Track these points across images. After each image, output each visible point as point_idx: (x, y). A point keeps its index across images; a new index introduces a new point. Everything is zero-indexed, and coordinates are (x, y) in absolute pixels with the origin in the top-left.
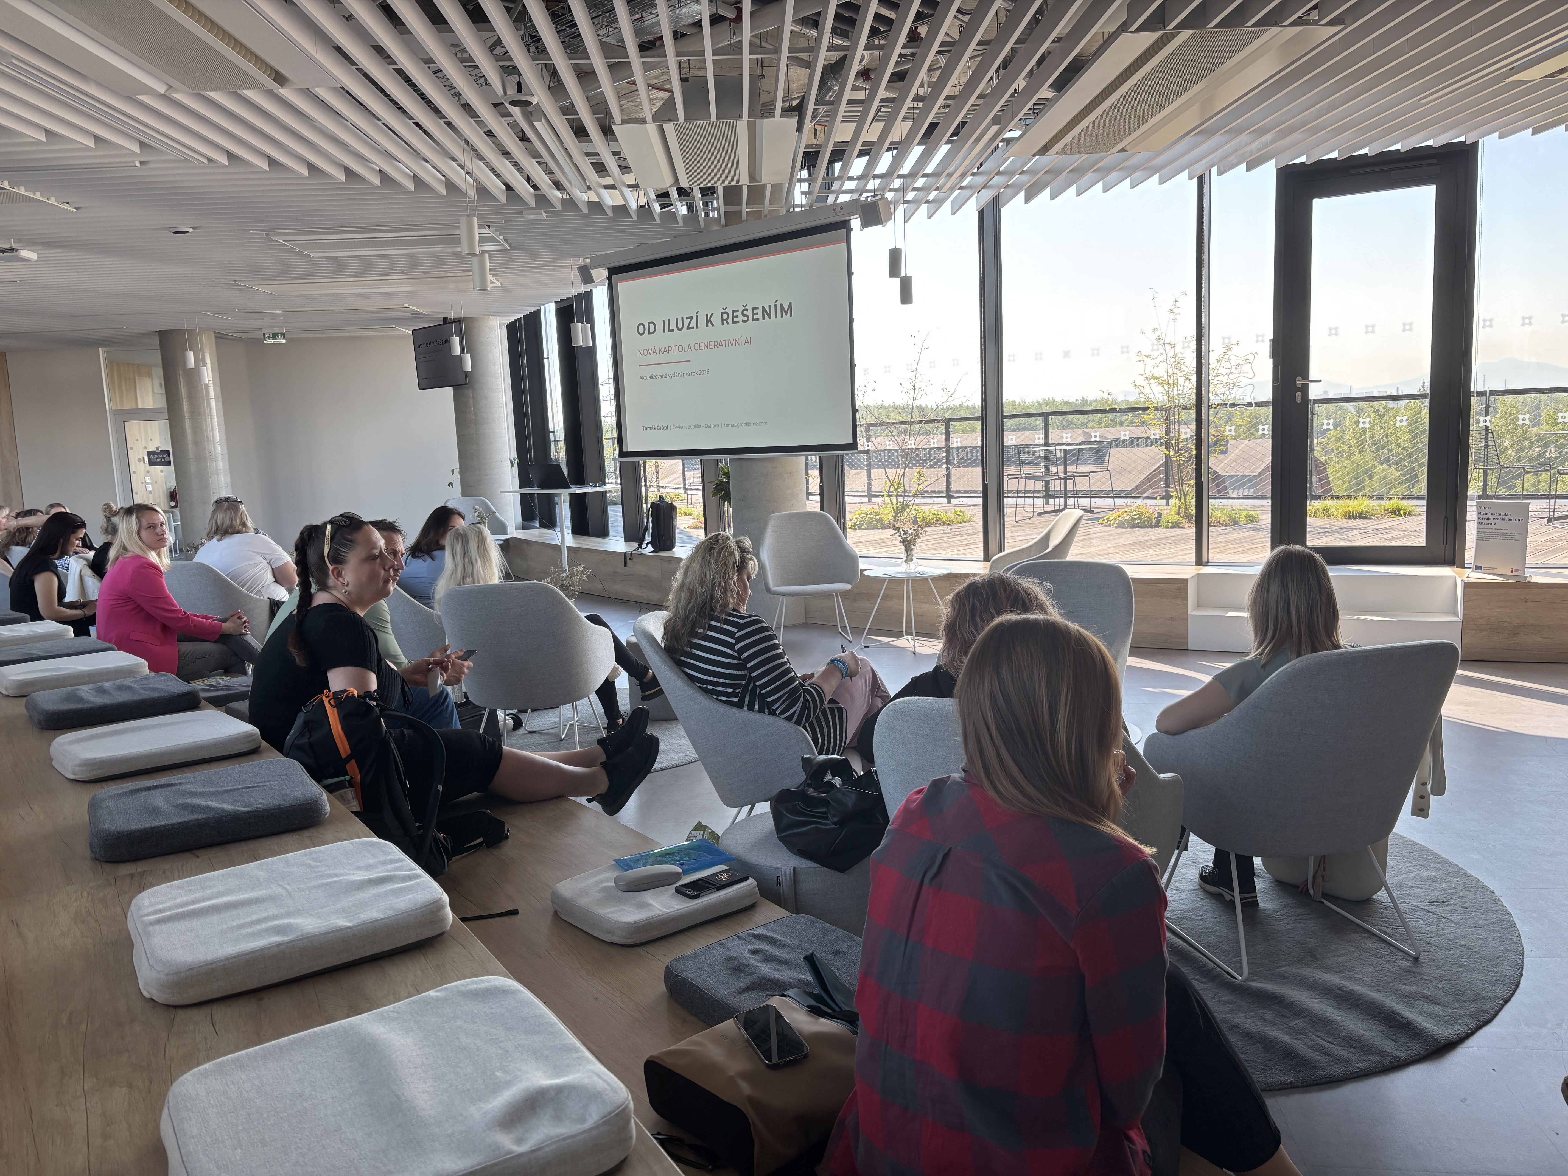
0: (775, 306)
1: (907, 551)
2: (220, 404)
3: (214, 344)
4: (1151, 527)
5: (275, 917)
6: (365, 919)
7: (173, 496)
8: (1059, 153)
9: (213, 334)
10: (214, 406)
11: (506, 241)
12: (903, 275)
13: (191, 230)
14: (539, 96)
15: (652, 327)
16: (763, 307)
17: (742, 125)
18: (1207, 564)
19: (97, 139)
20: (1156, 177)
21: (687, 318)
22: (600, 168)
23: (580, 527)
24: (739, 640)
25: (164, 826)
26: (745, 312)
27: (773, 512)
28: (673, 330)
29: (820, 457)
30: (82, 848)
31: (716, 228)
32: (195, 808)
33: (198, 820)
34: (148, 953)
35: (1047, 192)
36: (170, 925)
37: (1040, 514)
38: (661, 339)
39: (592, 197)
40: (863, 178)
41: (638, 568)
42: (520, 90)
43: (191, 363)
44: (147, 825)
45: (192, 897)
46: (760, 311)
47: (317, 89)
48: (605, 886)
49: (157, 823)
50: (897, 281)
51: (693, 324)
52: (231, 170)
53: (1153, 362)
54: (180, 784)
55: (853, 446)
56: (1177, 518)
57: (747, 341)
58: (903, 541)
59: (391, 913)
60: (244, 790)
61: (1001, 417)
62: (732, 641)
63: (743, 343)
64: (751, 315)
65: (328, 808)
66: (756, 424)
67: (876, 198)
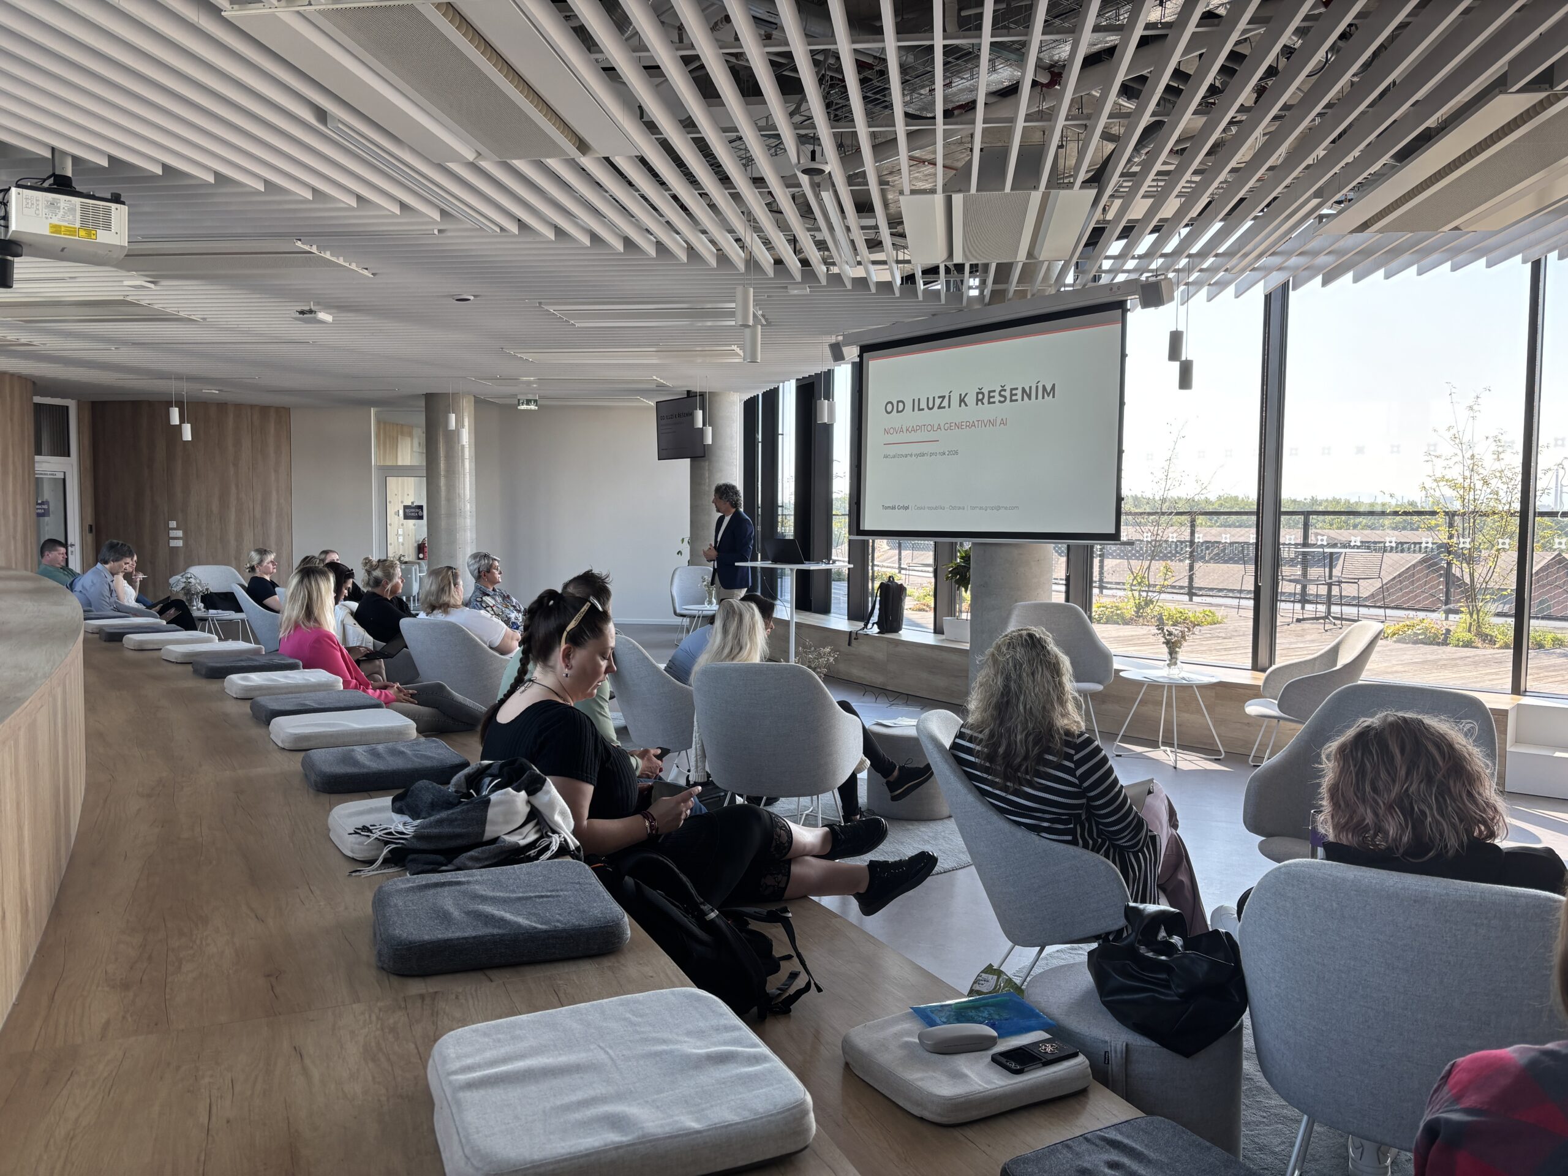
0: (1037, 387)
1: (1171, 654)
2: (473, 465)
3: (473, 408)
4: (1438, 644)
5: (603, 1100)
6: (717, 1121)
7: (421, 548)
8: (1380, 231)
9: (473, 399)
10: (467, 465)
11: (763, 316)
12: (1183, 358)
13: (472, 298)
14: (832, 164)
15: (901, 406)
16: (1023, 388)
17: (1036, 197)
18: (1524, 693)
19: (403, 206)
20: (1483, 261)
21: (939, 397)
22: (874, 244)
23: (804, 602)
24: (1079, 763)
25: (458, 939)
26: (1003, 393)
27: (1016, 601)
28: (923, 409)
29: (1068, 546)
30: (366, 952)
31: (977, 307)
32: (489, 919)
33: (493, 935)
34: (461, 1135)
35: (1350, 275)
36: (482, 1092)
37: (1299, 620)
38: (910, 417)
39: (860, 272)
40: (1149, 255)
41: (863, 649)
42: (813, 158)
43: (452, 425)
44: (440, 936)
45: (503, 1051)
46: (1019, 392)
47: (617, 158)
48: (907, 1042)
49: (449, 935)
50: (1176, 365)
51: (945, 403)
52: (521, 240)
53: (1445, 463)
54: (468, 882)
55: (1115, 537)
56: (1467, 636)
57: (1003, 423)
58: (1167, 643)
59: (747, 1115)
60: (537, 900)
61: (1278, 513)
62: (1072, 765)
63: (998, 424)
64: (1009, 396)
65: (629, 932)
66: (1006, 508)
67: (1159, 278)
